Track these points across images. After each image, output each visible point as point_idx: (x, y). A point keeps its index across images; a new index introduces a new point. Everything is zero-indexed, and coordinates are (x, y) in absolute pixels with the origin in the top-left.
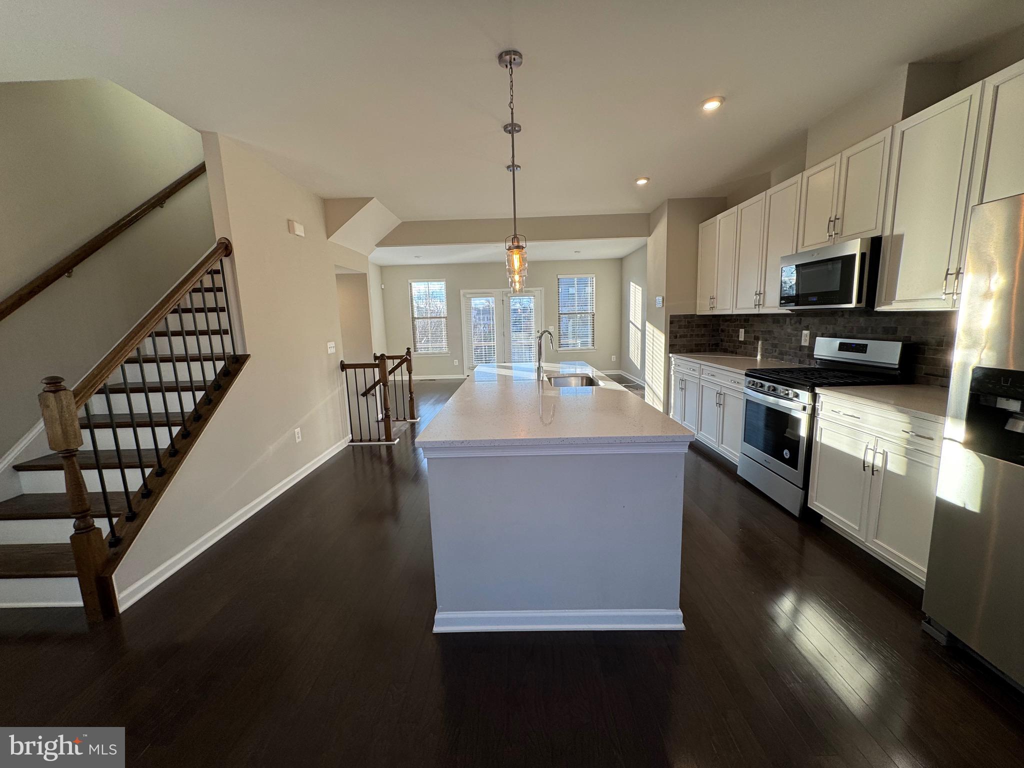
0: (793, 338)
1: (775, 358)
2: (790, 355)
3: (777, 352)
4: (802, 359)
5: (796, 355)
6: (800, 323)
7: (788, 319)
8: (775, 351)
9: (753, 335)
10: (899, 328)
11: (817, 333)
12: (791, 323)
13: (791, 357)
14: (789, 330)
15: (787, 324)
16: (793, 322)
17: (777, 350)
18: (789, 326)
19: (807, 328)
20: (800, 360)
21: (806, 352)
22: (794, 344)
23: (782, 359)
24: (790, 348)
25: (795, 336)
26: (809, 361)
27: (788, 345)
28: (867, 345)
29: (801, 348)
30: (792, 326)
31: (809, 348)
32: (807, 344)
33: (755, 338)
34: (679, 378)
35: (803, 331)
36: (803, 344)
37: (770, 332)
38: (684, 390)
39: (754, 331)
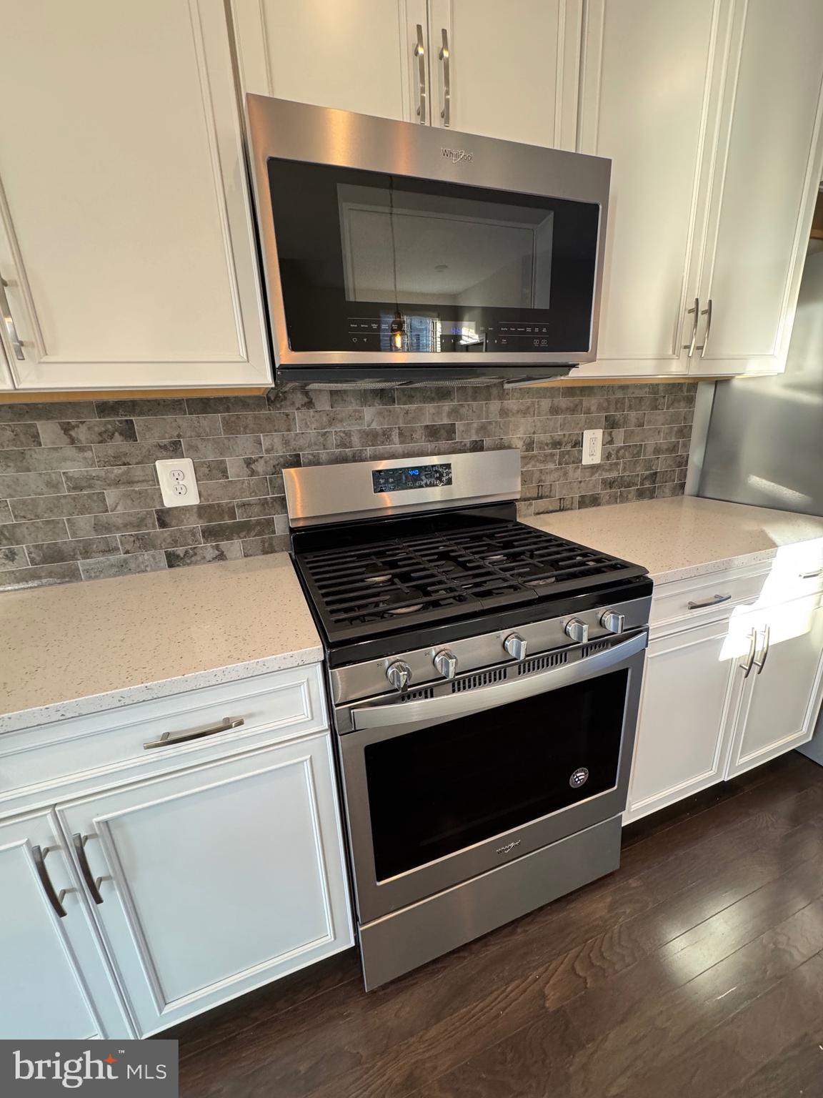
0: (111, 496)
2: (111, 550)
4: (180, 551)
5: (145, 543)
6: (129, 432)
10: (459, 426)
11: (223, 462)
12: (73, 441)
13: (113, 558)
14: (75, 467)
18: (70, 451)
19: (174, 450)
20: (170, 556)
21: (197, 524)
22: (120, 510)
23: (73, 575)
24: (99, 527)
25: (117, 483)
26: (217, 547)
27: (85, 522)
28: (448, 466)
29: (164, 517)
30: (81, 449)
31: (202, 510)
32: (192, 499)
35: (160, 462)
36: (171, 501)
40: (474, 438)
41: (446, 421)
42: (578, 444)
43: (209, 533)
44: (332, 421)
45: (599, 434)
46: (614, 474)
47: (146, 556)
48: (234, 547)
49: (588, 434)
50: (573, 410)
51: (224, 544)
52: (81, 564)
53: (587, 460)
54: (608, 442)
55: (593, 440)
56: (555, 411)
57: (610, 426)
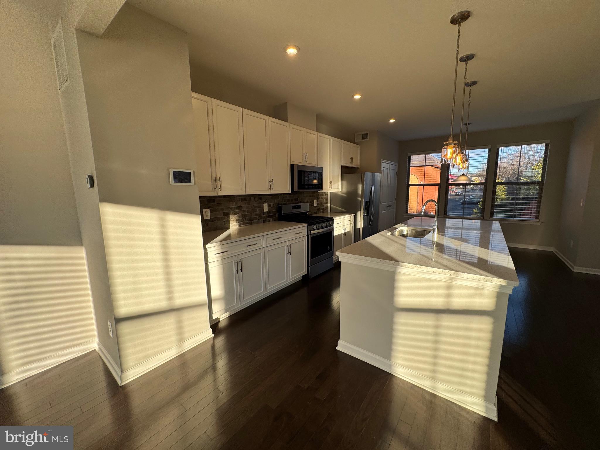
0: (258, 209)
1: (246, 224)
3: (247, 220)
4: (265, 220)
5: (261, 218)
6: (261, 200)
7: (252, 198)
9: (222, 212)
11: (271, 204)
12: (255, 200)
13: (257, 220)
14: (255, 205)
15: (252, 200)
16: (256, 199)
17: (247, 218)
19: (265, 202)
20: (263, 220)
21: (267, 215)
22: (259, 212)
23: (251, 223)
24: (256, 215)
25: (259, 207)
26: (269, 219)
27: (254, 213)
28: (300, 205)
29: (264, 213)
30: (256, 202)
31: (268, 212)
32: (267, 210)
33: (224, 214)
34: (234, 262)
35: (264, 204)
36: (264, 211)
37: (239, 208)
38: (241, 270)
39: (222, 209)
40: (300, 201)
42: (314, 202)
43: (268, 217)
44: (283, 198)
46: (319, 208)
47: (261, 220)
48: (271, 219)
49: (315, 200)
50: (313, 196)
52: (253, 221)
53: (315, 205)
54: (317, 202)
55: (316, 201)
56: (310, 196)
57: (318, 199)
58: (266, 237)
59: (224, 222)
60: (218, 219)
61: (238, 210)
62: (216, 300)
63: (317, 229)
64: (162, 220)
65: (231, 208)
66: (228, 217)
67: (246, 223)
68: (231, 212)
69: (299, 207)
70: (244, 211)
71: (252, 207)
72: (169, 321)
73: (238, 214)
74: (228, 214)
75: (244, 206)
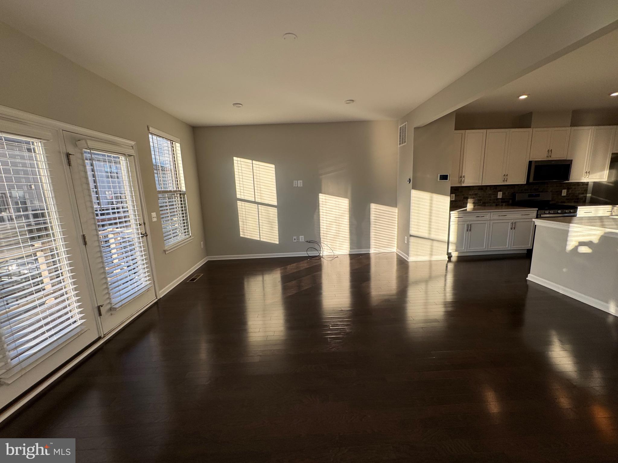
0: (492, 196)
2: (490, 203)
3: (481, 203)
4: (497, 204)
5: (494, 202)
6: (496, 188)
7: (488, 188)
8: (480, 202)
9: (463, 197)
11: (505, 193)
14: (490, 193)
15: (488, 189)
16: (492, 188)
17: (482, 202)
19: (500, 191)
21: (500, 201)
22: (493, 198)
23: (485, 206)
24: (490, 200)
28: (540, 194)
29: (498, 199)
30: (491, 190)
31: (502, 199)
32: (501, 197)
33: (464, 198)
34: (466, 225)
35: (499, 192)
36: (498, 197)
37: (476, 194)
38: (470, 230)
39: (463, 195)
41: (537, 188)
42: (561, 192)
43: (502, 202)
44: (520, 188)
45: (566, 190)
46: (568, 198)
47: (493, 204)
48: (504, 204)
49: (563, 191)
51: (503, 204)
52: (486, 204)
53: (563, 195)
54: (567, 192)
55: (564, 192)
56: (557, 186)
57: (568, 189)
58: (492, 213)
59: (463, 203)
60: (460, 201)
61: (474, 196)
62: (452, 243)
63: (549, 213)
64: (432, 197)
65: (470, 194)
66: (467, 200)
67: (480, 205)
68: (470, 197)
69: (538, 196)
70: (480, 197)
71: (487, 195)
72: (429, 243)
73: (475, 198)
74: (467, 198)
75: (480, 193)
